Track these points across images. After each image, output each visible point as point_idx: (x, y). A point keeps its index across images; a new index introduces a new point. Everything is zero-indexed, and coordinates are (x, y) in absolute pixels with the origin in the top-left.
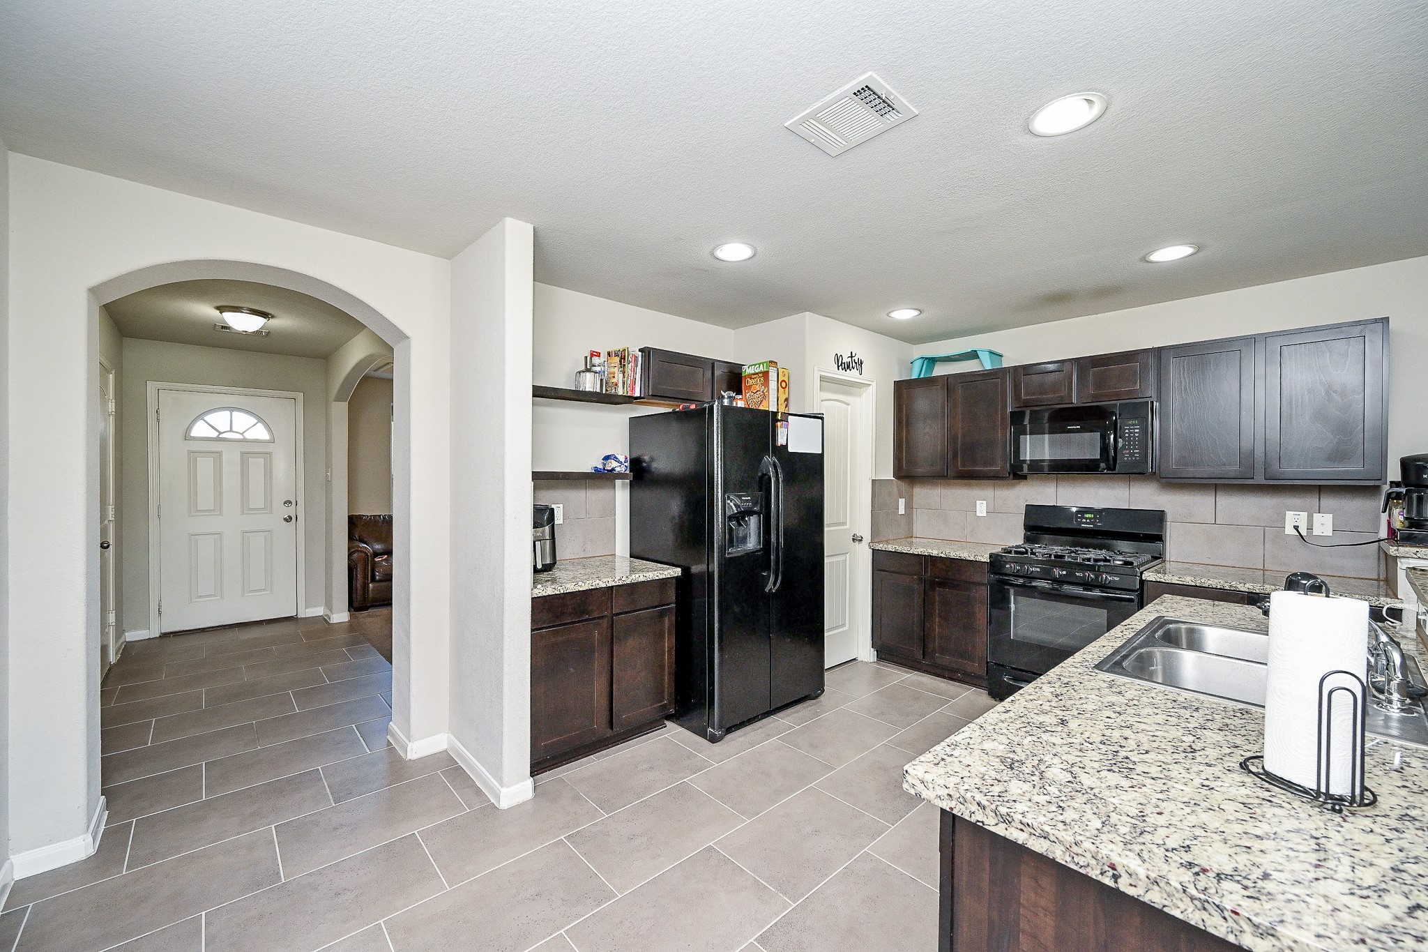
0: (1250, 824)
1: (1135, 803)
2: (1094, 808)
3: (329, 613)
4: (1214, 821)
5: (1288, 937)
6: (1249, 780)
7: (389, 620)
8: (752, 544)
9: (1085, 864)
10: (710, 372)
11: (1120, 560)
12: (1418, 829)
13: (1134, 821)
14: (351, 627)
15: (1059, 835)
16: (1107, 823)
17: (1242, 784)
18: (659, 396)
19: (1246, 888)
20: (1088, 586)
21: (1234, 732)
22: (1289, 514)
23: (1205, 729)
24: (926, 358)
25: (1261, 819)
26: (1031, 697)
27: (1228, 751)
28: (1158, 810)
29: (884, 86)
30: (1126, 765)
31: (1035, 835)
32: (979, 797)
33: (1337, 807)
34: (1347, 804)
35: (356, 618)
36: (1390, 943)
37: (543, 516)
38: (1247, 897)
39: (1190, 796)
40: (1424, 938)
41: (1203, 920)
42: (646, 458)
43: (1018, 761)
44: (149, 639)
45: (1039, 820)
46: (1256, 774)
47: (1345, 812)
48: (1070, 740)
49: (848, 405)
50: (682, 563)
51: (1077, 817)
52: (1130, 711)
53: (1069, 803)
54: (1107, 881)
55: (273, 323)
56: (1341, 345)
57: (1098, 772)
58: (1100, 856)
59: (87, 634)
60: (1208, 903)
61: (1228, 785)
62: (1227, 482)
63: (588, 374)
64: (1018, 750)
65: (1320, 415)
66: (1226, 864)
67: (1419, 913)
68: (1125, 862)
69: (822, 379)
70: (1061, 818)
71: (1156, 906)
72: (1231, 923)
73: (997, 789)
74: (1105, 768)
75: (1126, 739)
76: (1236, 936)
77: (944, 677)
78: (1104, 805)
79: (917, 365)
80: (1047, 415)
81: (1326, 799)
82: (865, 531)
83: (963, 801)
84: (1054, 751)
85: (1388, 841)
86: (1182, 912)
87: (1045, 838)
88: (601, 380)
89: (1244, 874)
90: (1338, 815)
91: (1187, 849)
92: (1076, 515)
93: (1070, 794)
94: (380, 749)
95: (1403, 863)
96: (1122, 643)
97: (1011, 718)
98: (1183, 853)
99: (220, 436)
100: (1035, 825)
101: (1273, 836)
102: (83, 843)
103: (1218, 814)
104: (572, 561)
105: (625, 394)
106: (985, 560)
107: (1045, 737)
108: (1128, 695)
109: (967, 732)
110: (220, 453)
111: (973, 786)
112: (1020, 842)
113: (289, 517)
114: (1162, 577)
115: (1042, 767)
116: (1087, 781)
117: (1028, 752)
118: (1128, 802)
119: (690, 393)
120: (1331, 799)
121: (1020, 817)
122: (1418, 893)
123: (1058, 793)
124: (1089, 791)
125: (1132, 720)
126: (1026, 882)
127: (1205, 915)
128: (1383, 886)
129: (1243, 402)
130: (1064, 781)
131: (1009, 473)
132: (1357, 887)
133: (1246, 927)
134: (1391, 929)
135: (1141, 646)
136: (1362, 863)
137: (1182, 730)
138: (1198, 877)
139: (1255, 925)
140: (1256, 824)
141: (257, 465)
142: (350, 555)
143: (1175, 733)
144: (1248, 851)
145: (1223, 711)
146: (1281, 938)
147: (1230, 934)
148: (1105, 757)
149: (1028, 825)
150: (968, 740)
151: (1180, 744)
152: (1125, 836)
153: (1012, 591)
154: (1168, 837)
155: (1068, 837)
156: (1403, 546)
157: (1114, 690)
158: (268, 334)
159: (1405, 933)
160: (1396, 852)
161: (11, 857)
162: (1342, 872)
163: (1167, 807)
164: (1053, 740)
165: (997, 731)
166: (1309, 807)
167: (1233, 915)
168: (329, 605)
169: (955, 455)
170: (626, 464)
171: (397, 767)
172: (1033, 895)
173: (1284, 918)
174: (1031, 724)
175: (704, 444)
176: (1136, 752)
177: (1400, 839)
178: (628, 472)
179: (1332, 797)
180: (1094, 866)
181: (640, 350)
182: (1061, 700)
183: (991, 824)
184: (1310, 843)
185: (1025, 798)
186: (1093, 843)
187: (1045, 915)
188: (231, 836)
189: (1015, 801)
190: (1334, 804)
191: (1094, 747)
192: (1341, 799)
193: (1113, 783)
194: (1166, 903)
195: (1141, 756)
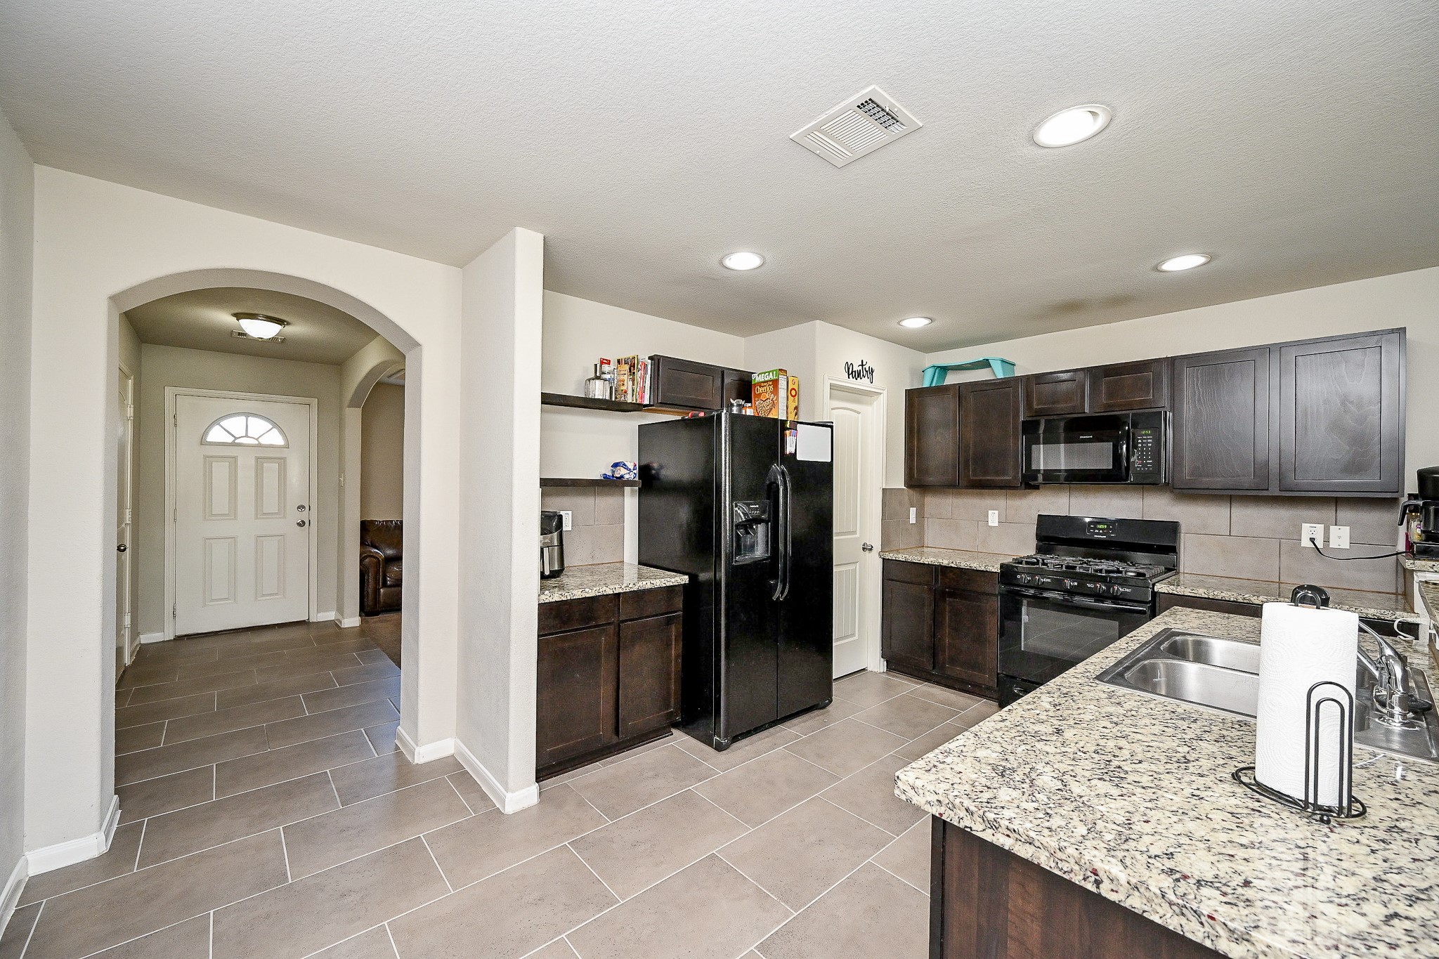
0: (1237, 833)
1: (1123, 811)
2: (1082, 816)
3: (340, 618)
4: (1199, 829)
5: (1262, 942)
6: (1240, 790)
7: (398, 625)
8: (760, 552)
9: (1069, 869)
10: (720, 380)
11: (1132, 572)
12: (1404, 841)
13: (1120, 829)
14: (362, 631)
15: (1044, 840)
16: (1092, 830)
17: (1232, 794)
18: (669, 404)
19: (1224, 894)
20: (1100, 597)
21: (1230, 744)
22: (1305, 527)
23: (1201, 740)
24: (939, 367)
25: (1248, 828)
26: (1029, 707)
27: (1222, 762)
28: (1145, 818)
29: (887, 100)
30: (1117, 774)
31: (1020, 841)
32: (967, 803)
33: (1325, 818)
34: (1335, 815)
35: (367, 622)
36: (1363, 949)
37: (551, 523)
38: (1225, 903)
39: (1179, 805)
40: (1397, 946)
41: (1181, 925)
42: (655, 465)
43: (1010, 769)
44: (164, 642)
45: (1026, 826)
46: (1246, 785)
47: (1333, 823)
48: (1063, 749)
49: (859, 413)
50: (689, 571)
51: (1063, 824)
52: (1128, 721)
53: (1056, 810)
54: (1090, 886)
55: (289, 330)
56: (1357, 355)
57: (1089, 780)
58: (1083, 861)
59: (102, 635)
60: (1187, 908)
61: (1218, 795)
62: (1240, 493)
63: (597, 381)
64: (1011, 758)
65: (1336, 426)
66: (1208, 871)
67: (1395, 922)
68: (1107, 868)
69: (832, 387)
70: (1047, 824)
71: (1136, 911)
72: (1207, 928)
73: (986, 796)
74: (1097, 777)
75: (1120, 748)
76: (1212, 940)
77: (955, 689)
78: (1091, 812)
79: (929, 373)
80: (1062, 424)
81: (1314, 810)
82: (876, 541)
83: (952, 807)
84: (1047, 760)
85: (1373, 851)
86: (1161, 917)
87: (1030, 844)
88: (611, 388)
89: (1224, 881)
90: (1327, 826)
91: (1170, 856)
92: (1089, 526)
93: (1058, 802)
94: (389, 753)
95: (1385, 873)
96: (1126, 654)
97: (1006, 726)
98: (1166, 860)
99: (236, 441)
100: (1021, 831)
101: (1258, 845)
102: (96, 841)
103: (1205, 823)
104: (580, 568)
105: (634, 402)
106: (996, 571)
107: (1039, 745)
108: (1127, 706)
109: (961, 739)
110: (235, 458)
111: (962, 792)
112: (1007, 848)
113: (303, 521)
114: (1174, 588)
115: (1033, 775)
116: (1077, 789)
117: (1021, 760)
118: (1115, 810)
119: (699, 401)
120: (1320, 810)
121: (1007, 823)
122: (1397, 902)
123: (1046, 800)
124: (1078, 799)
125: (1128, 730)
126: (1013, 888)
127: (1183, 921)
128: (1363, 895)
129: (1257, 413)
130: (1053, 789)
131: (1021, 483)
132: (1336, 896)
133: (1222, 932)
134: (1366, 936)
135: (1145, 657)
136: (1344, 872)
137: (1177, 741)
138: (1178, 884)
139: (1230, 930)
140: (1242, 834)
141: (271, 469)
142: (361, 561)
143: (1170, 744)
144: (1232, 858)
145: (1221, 723)
146: (1255, 943)
147: (1207, 939)
148: (1097, 766)
149: (1014, 831)
150: (962, 748)
151: (1174, 754)
152: (1109, 843)
153: (1025, 602)
154: (1152, 844)
155: (1053, 843)
156: (1420, 560)
157: (1113, 700)
158: (284, 340)
159: (1378, 940)
160: (1380, 862)
161: (26, 853)
162: (1324, 881)
163: (1154, 815)
164: (1047, 748)
165: (992, 739)
166: (1297, 818)
167: (1209, 920)
168: (340, 610)
169: (967, 466)
170: (635, 471)
171: (404, 770)
172: (1020, 901)
173: (1260, 924)
174: (1026, 733)
175: (712, 453)
176: (1129, 762)
177: (1385, 849)
178: (637, 479)
179: (1320, 808)
180: (1077, 872)
181: (650, 358)
182: (1059, 710)
183: (979, 830)
184: (1294, 852)
185: (1013, 805)
186: (1077, 849)
187: (1032, 921)
188: (240, 836)
189: (1003, 808)
190: (1323, 815)
191: (1087, 756)
192: (1330, 810)
193: (1102, 792)
194: (1146, 908)
195: (1134, 766)
